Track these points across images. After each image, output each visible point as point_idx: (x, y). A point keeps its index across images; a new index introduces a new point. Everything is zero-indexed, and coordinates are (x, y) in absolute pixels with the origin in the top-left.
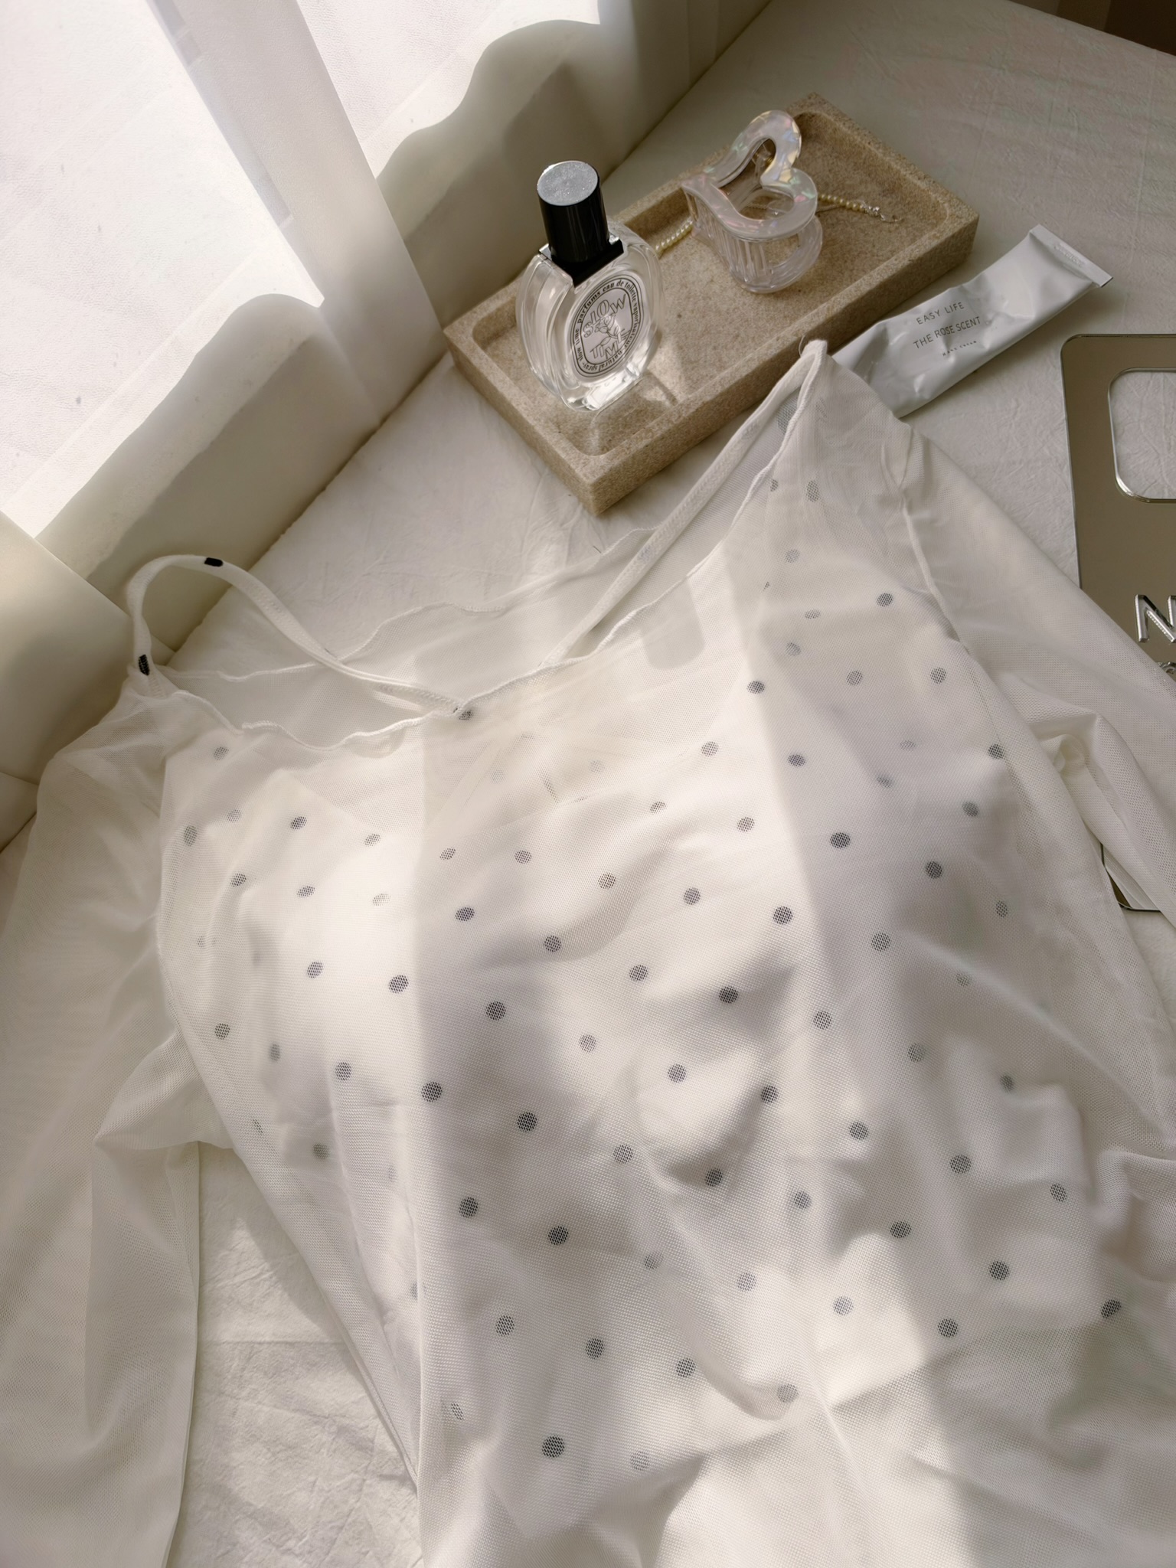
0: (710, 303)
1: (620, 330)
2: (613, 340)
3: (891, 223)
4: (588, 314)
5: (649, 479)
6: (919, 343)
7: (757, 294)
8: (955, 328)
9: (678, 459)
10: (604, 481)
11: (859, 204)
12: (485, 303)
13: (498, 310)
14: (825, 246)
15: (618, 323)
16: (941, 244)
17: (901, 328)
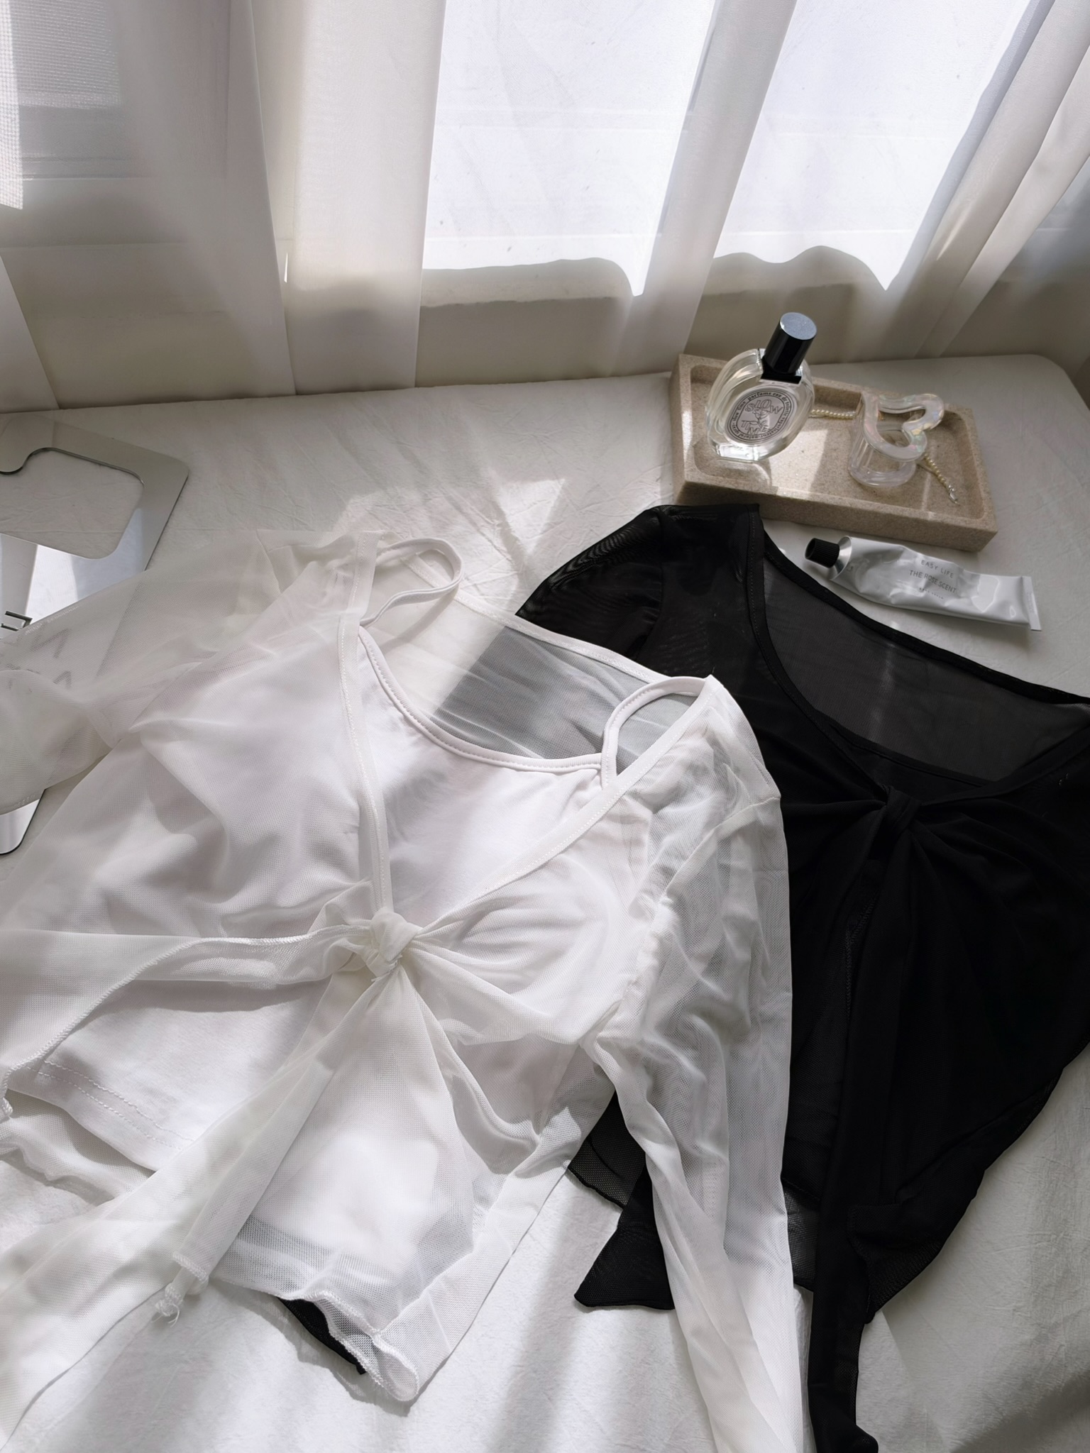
1: (766, 424)
2: (758, 426)
3: (952, 501)
4: (756, 400)
6: (913, 573)
8: (938, 582)
11: (945, 480)
13: (716, 368)
15: (769, 420)
17: (911, 558)
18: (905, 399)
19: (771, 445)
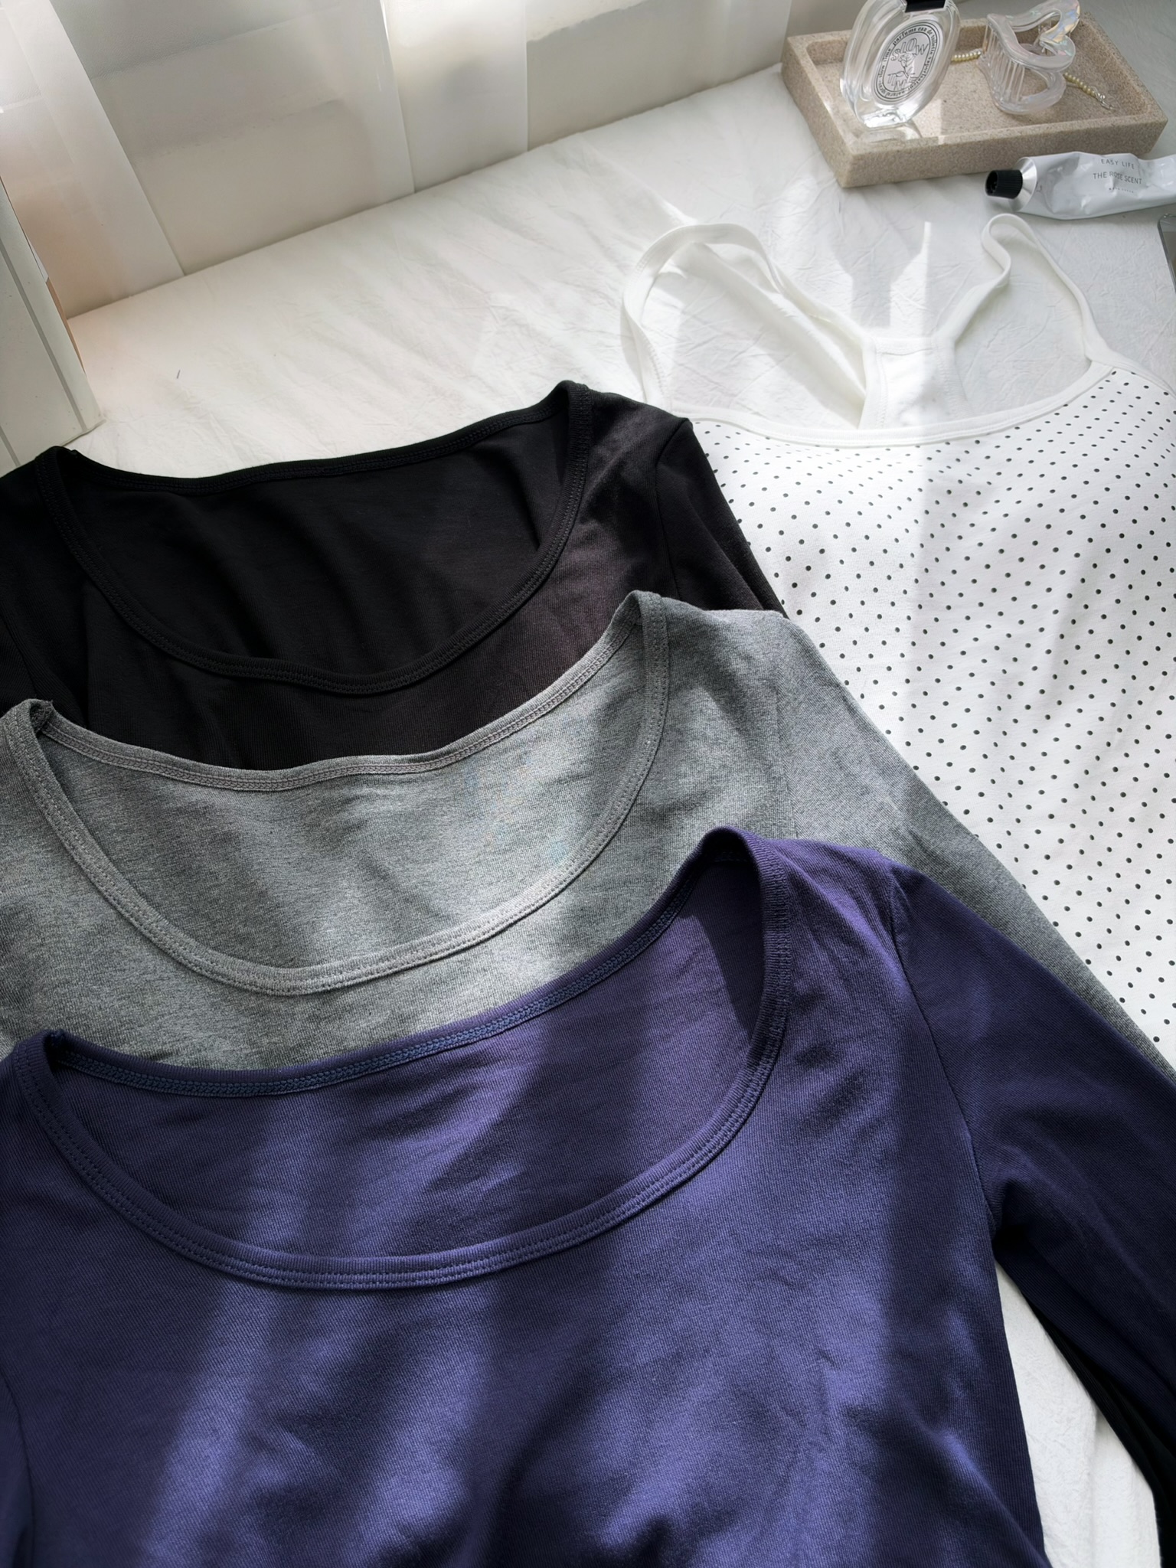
0: (969, 102)
1: (912, 72)
2: (904, 77)
3: (1107, 109)
4: (902, 41)
5: (886, 183)
6: (1097, 175)
7: (1001, 111)
8: (1123, 178)
9: (911, 181)
10: (862, 159)
11: (1092, 90)
12: (822, 34)
13: (829, 42)
14: (1059, 103)
15: (915, 65)
16: (1136, 125)
17: (1088, 162)
18: (1033, 11)
19: (919, 95)
